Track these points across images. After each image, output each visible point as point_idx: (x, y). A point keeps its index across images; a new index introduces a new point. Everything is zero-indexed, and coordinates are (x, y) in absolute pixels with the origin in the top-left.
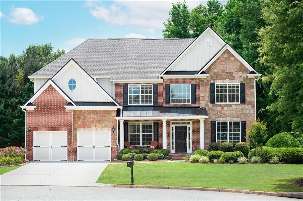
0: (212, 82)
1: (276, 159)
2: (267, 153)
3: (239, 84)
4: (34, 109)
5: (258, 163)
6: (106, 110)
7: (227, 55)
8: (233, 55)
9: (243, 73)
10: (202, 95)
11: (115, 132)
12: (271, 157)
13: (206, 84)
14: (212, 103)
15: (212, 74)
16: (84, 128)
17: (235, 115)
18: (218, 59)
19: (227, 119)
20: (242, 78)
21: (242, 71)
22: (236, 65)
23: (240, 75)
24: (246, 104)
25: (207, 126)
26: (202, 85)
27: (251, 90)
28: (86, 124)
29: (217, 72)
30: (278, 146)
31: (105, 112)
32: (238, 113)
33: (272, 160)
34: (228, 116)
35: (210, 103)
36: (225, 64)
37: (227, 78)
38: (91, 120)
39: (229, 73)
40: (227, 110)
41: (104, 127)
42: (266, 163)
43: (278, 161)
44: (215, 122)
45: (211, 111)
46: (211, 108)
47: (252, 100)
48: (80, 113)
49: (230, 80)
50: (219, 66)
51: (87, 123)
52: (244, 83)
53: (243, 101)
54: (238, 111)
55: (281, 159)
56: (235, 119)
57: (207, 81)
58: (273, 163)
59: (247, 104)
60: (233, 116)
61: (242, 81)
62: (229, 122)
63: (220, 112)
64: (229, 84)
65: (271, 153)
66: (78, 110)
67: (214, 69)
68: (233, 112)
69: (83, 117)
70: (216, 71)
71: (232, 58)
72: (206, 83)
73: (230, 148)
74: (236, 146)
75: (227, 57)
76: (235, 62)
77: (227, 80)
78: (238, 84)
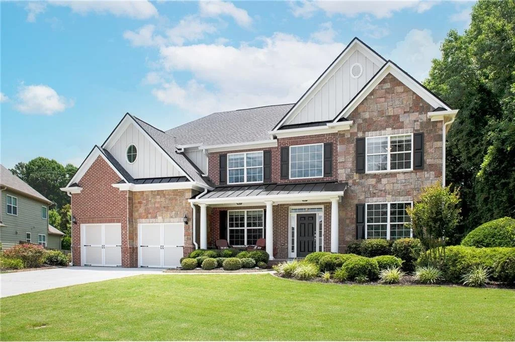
0: (360, 135)
1: (480, 275)
2: (456, 260)
3: (412, 134)
4: (80, 192)
5: (430, 283)
6: (177, 190)
7: (389, 84)
8: (400, 84)
9: (421, 113)
10: (340, 159)
11: (190, 223)
12: (468, 268)
13: (349, 141)
14: (360, 173)
15: (360, 121)
16: (147, 218)
17: (402, 191)
18: (371, 94)
19: (386, 200)
20: (419, 123)
21: (418, 111)
22: (407, 101)
23: (414, 119)
24: (425, 171)
25: (349, 213)
26: (342, 143)
27: (438, 144)
28: (149, 212)
29: (369, 118)
30: (490, 244)
31: (176, 192)
32: (409, 187)
33: (470, 278)
34: (389, 194)
35: (355, 173)
36: (385, 101)
37: (388, 126)
38: (157, 205)
39: (393, 116)
40: (388, 183)
41: (174, 217)
42: (453, 283)
43: (487, 281)
44: (365, 204)
45: (356, 186)
46: (357, 181)
47: (437, 161)
48: (142, 196)
49: (395, 129)
50: (374, 107)
51: (151, 211)
52: (421, 132)
53: (420, 165)
54: (409, 185)
55: (496, 275)
56: (402, 198)
57: (351, 134)
58: (473, 286)
59: (427, 171)
60: (399, 194)
61: (419, 128)
62: (391, 205)
63: (374, 186)
64: (391, 137)
65: (468, 260)
66: (139, 192)
67: (364, 112)
68: (398, 187)
69: (145, 202)
70: (367, 116)
71: (399, 89)
72: (348, 138)
73: (380, 250)
74: (393, 245)
75: (389, 89)
76: (405, 94)
77: (389, 130)
78: (410, 134)
